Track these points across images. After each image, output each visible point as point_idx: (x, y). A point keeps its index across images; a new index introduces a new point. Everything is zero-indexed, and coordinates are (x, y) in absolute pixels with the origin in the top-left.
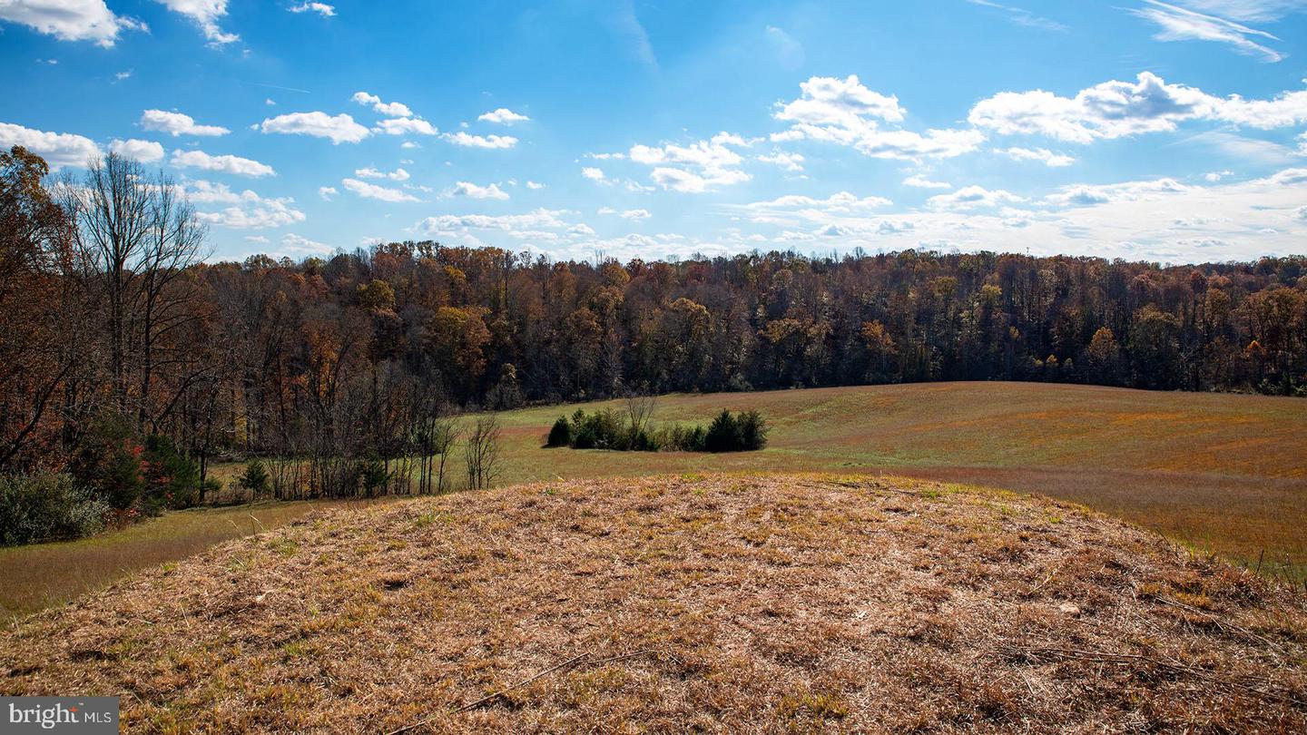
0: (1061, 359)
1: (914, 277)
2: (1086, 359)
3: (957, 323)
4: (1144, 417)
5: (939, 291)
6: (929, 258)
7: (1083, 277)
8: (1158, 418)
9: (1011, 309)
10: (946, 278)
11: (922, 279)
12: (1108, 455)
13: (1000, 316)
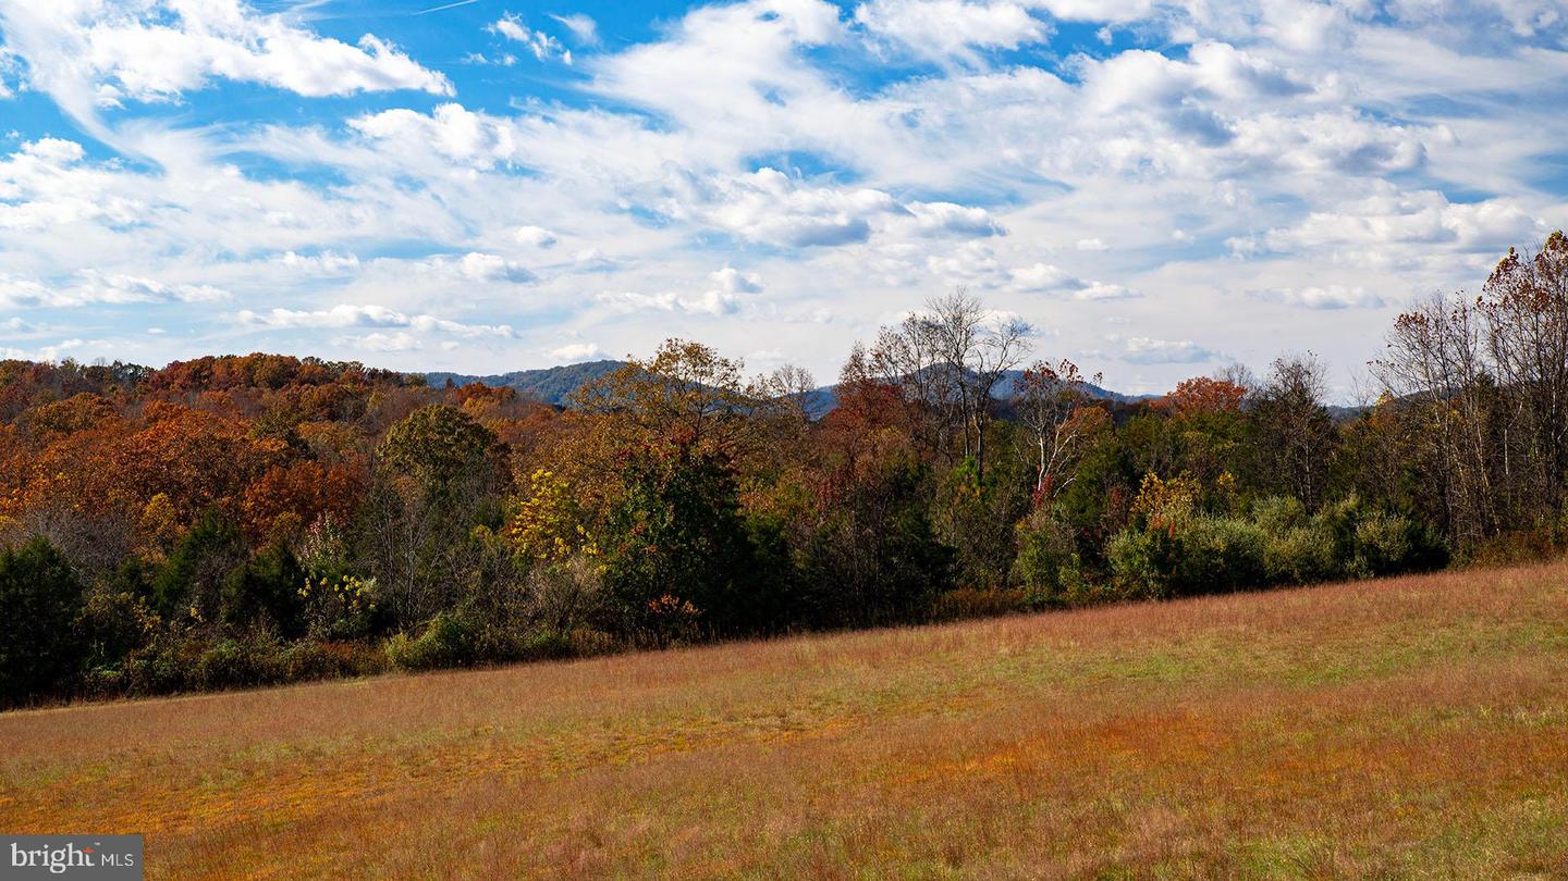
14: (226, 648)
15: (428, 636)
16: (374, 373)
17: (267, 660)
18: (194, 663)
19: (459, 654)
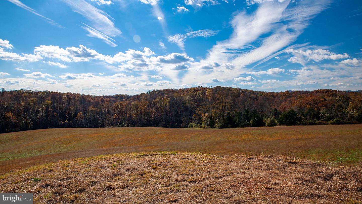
0: (69, 121)
1: (23, 98)
2: (76, 121)
3: (38, 112)
4: (95, 135)
5: (32, 102)
6: (28, 92)
7: (74, 99)
8: (99, 135)
9: (54, 107)
10: (34, 98)
11: (26, 99)
12: (88, 146)
13: (51, 109)
14: (311, 121)
15: (334, 121)
16: (338, 91)
17: (315, 122)
18: (307, 122)
19: (338, 123)
